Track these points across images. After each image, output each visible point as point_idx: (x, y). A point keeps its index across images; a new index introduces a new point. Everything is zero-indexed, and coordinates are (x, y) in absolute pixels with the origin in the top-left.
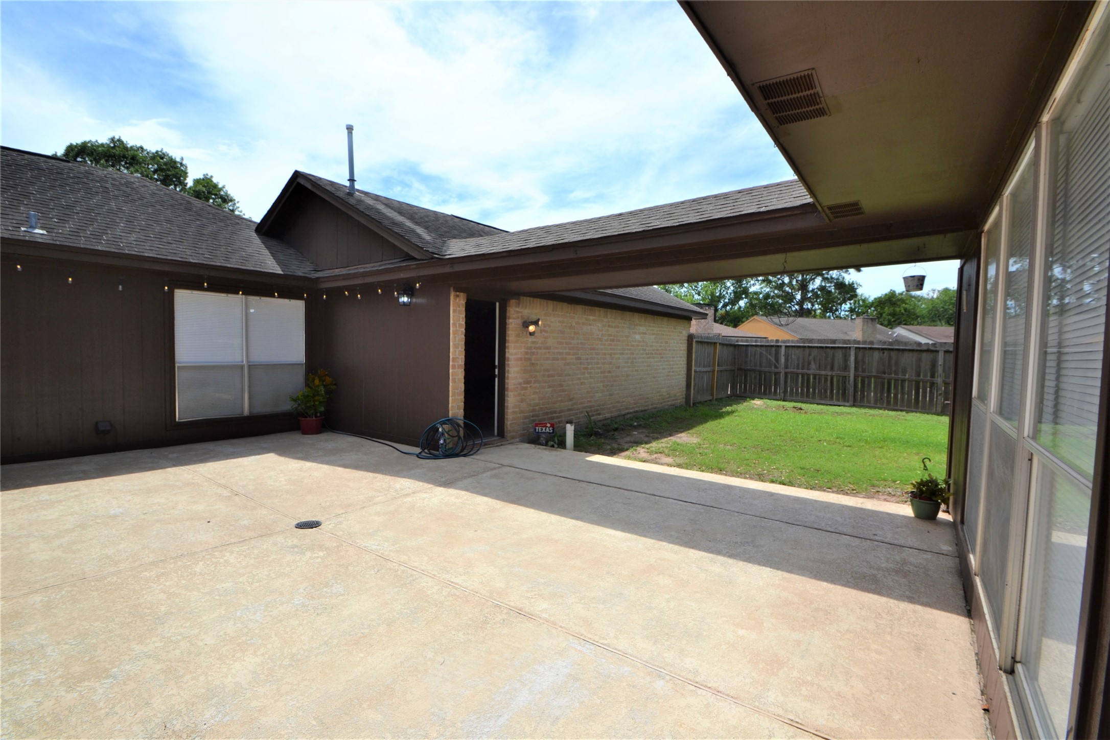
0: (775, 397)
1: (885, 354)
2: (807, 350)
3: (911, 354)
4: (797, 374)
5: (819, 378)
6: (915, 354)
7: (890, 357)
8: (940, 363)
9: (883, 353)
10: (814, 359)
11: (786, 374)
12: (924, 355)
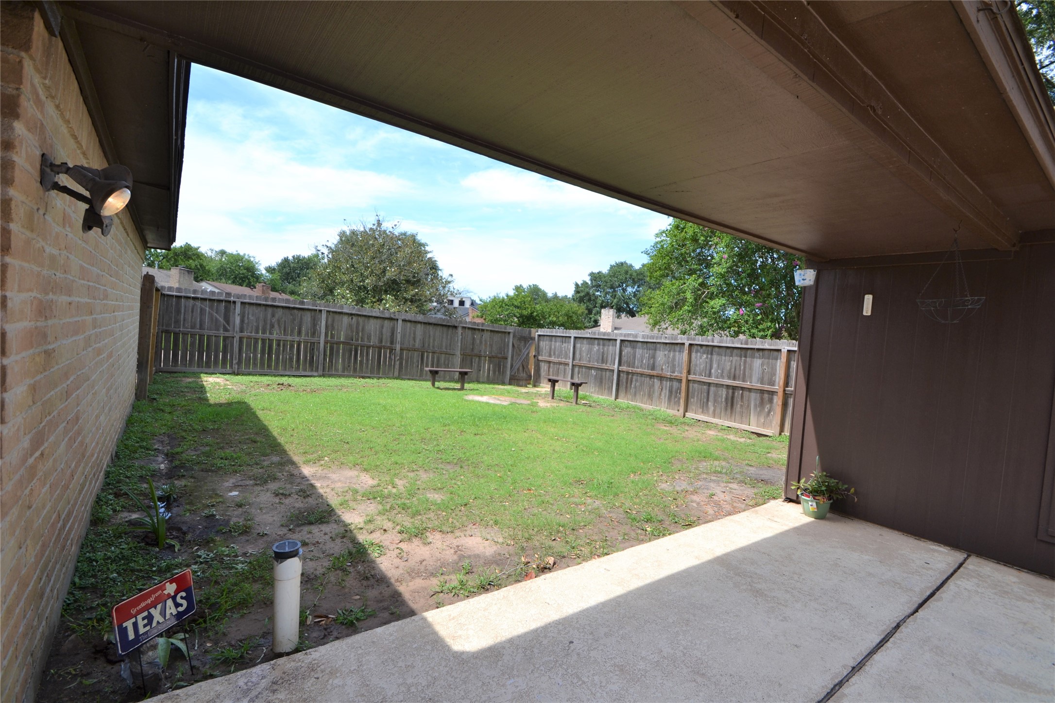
0: (224, 371)
1: (354, 320)
2: (270, 310)
3: (375, 320)
4: (256, 340)
5: (284, 345)
6: (379, 321)
7: (358, 323)
8: (398, 331)
9: (352, 319)
10: (279, 321)
11: (241, 339)
12: (386, 322)
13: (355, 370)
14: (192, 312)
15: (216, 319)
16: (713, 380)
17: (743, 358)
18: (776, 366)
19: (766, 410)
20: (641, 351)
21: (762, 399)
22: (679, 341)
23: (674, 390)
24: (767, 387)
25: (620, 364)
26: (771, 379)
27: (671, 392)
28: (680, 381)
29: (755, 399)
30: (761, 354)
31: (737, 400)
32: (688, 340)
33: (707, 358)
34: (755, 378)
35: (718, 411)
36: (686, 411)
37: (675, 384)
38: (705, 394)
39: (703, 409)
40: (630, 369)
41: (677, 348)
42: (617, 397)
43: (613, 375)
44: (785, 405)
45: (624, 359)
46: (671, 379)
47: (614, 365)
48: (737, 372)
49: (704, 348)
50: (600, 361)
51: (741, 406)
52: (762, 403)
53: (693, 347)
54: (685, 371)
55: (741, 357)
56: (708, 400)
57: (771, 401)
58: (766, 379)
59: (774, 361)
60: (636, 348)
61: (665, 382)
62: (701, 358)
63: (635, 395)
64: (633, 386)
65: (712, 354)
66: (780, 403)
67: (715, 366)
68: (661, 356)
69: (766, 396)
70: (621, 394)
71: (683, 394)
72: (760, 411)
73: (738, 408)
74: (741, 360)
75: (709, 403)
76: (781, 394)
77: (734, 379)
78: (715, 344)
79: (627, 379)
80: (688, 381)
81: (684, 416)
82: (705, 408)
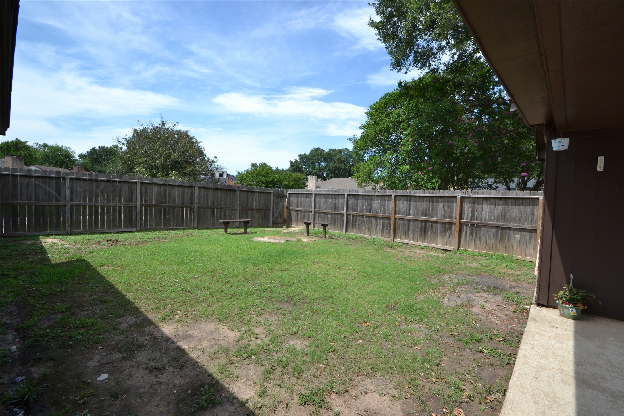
0: (59, 232)
1: (162, 188)
2: (94, 184)
3: (178, 188)
4: (84, 207)
5: (107, 210)
6: (181, 189)
7: (165, 191)
8: (196, 195)
9: (161, 187)
10: (102, 192)
11: (71, 207)
12: (186, 189)
13: (165, 224)
14: (28, 187)
15: (49, 192)
16: (411, 217)
17: (431, 203)
18: (453, 207)
19: (448, 234)
20: (361, 201)
21: (445, 228)
22: (388, 194)
23: (385, 224)
24: (448, 220)
25: (347, 210)
26: (450, 215)
27: (383, 226)
28: (389, 219)
29: (440, 228)
30: (443, 200)
31: (428, 229)
32: (393, 193)
33: (407, 203)
34: (439, 215)
35: (416, 236)
36: (394, 237)
37: (386, 221)
38: (407, 226)
39: (406, 236)
40: (355, 213)
41: (387, 198)
42: (346, 231)
43: (343, 217)
44: (460, 231)
45: (350, 206)
46: (383, 218)
47: (344, 211)
48: (428, 212)
49: (405, 197)
50: (334, 208)
51: (431, 233)
52: (445, 230)
53: (397, 198)
54: (393, 213)
55: (429, 202)
56: (409, 230)
57: (451, 229)
58: (447, 215)
59: (451, 204)
60: (358, 199)
61: (379, 220)
62: (403, 204)
63: (359, 229)
64: (357, 224)
65: (410, 201)
66: (457, 229)
67: (412, 208)
68: (375, 204)
69: (447, 226)
70: (350, 229)
71: (392, 227)
72: (444, 235)
73: (429, 234)
74: (429, 204)
75: (410, 232)
76: (457, 224)
77: (426, 216)
78: (412, 194)
79: (353, 219)
80: (395, 219)
81: (394, 241)
82: (407, 235)
